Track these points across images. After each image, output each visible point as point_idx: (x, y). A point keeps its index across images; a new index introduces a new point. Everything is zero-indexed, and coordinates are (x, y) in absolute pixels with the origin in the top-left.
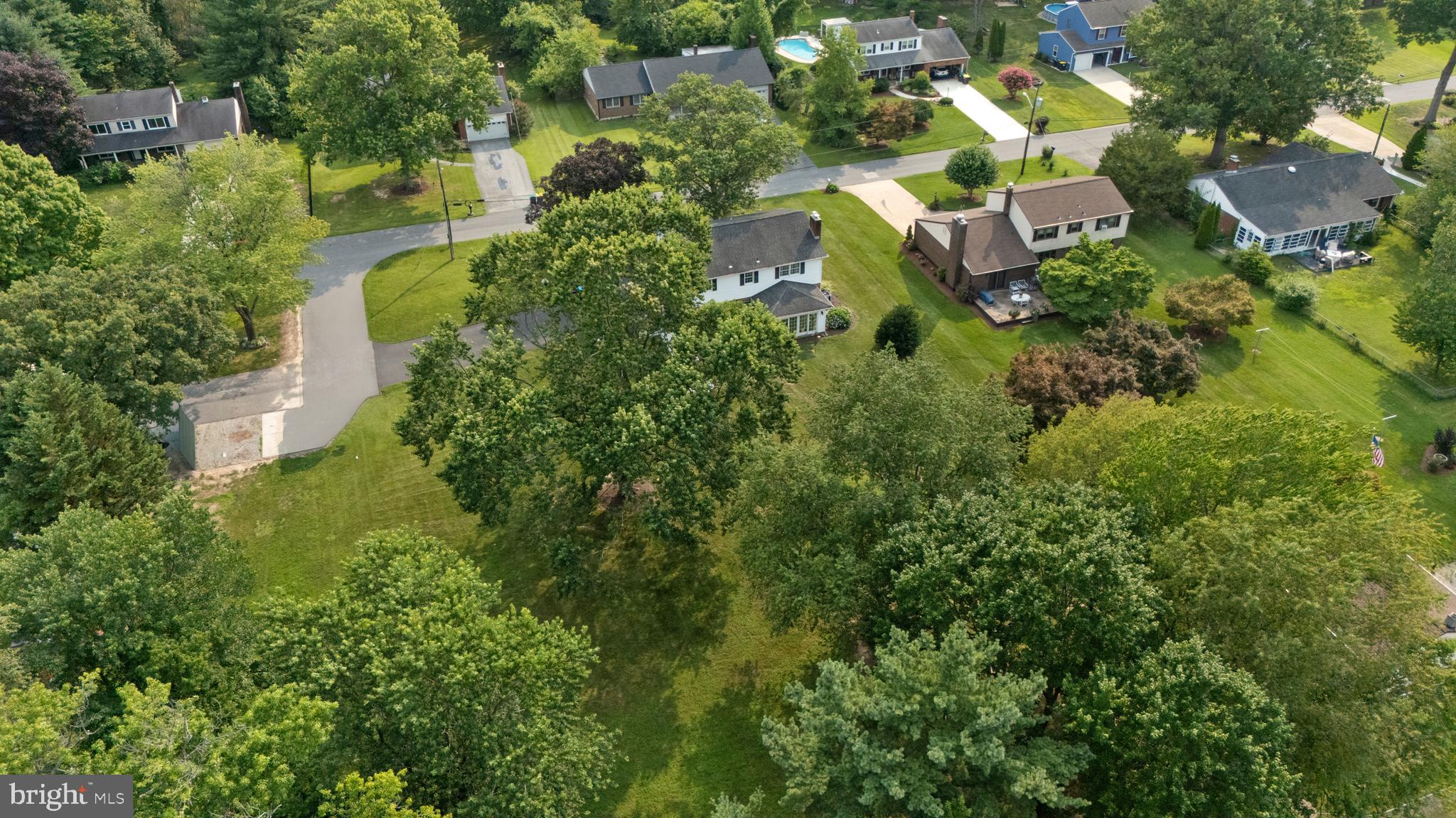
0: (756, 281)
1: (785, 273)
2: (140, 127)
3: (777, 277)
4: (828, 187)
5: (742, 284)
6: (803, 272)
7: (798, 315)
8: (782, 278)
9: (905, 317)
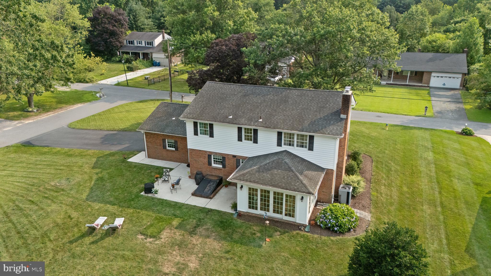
0: (256, 141)
1: (290, 144)
2: (143, 45)
3: (279, 144)
4: (463, 130)
5: (240, 139)
6: (311, 148)
7: (272, 190)
8: (284, 148)
9: (391, 246)
